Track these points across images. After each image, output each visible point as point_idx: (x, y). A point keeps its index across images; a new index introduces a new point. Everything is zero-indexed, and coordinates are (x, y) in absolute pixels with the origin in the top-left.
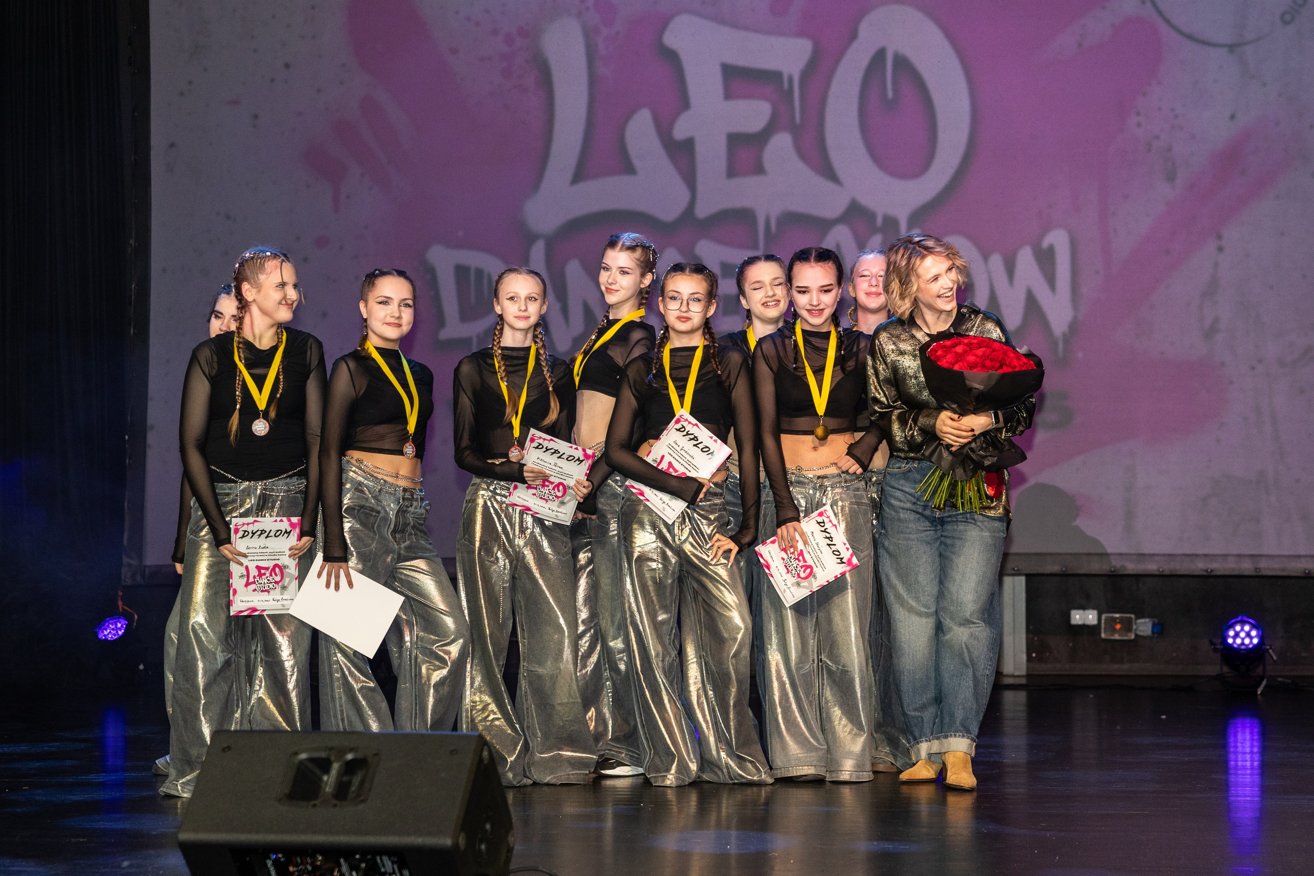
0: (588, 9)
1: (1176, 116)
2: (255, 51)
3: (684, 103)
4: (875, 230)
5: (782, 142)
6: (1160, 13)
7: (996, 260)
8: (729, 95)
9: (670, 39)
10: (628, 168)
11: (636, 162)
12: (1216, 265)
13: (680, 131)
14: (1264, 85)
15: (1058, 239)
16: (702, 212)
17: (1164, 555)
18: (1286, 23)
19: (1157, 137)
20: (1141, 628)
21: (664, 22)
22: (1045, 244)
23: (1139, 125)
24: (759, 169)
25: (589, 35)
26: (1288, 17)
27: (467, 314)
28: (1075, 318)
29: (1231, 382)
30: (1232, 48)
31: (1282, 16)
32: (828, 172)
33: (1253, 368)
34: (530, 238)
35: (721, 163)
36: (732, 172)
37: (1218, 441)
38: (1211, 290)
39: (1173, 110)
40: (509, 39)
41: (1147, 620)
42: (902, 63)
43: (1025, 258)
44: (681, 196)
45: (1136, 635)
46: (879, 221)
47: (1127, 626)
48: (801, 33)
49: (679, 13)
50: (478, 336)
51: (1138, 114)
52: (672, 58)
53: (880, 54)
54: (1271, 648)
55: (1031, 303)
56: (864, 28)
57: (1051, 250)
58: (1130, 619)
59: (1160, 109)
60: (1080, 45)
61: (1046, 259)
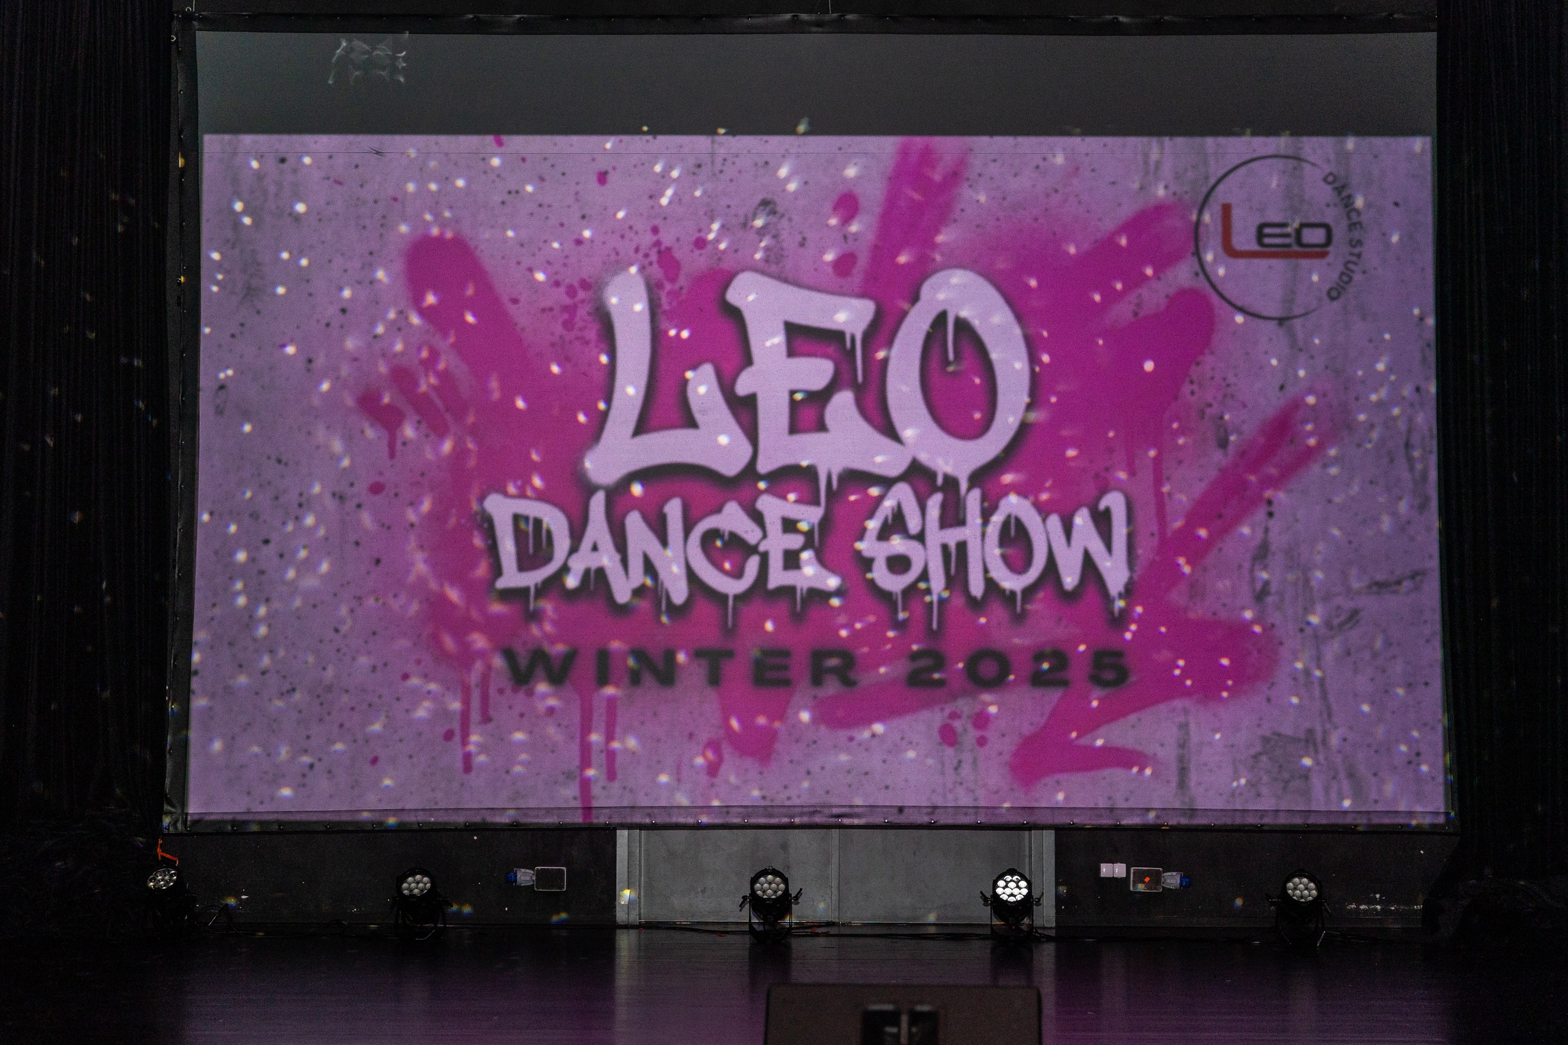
0: (651, 264)
1: (1228, 385)
2: (310, 295)
3: (747, 360)
4: (935, 489)
5: (843, 402)
6: (1213, 286)
7: (1054, 521)
8: (792, 352)
9: (733, 296)
10: (691, 423)
11: (698, 417)
12: (1266, 530)
13: (743, 386)
14: (1312, 357)
15: (1114, 502)
16: (764, 466)
17: (1216, 810)
18: (1333, 299)
19: (1210, 405)
20: (1168, 881)
21: (726, 279)
22: (1102, 506)
23: (1192, 393)
24: (821, 426)
25: (653, 290)
26: (1334, 294)
27: (525, 563)
28: (1131, 578)
29: (1281, 643)
30: (1281, 321)
31: (1329, 293)
32: (889, 431)
33: (1302, 630)
34: (590, 489)
35: (784, 420)
36: (794, 428)
37: (1269, 700)
38: (1262, 553)
39: (1224, 379)
40: (571, 291)
41: (1174, 873)
42: (963, 327)
43: (1082, 519)
44: (745, 451)
45: (1164, 888)
46: (940, 481)
47: (1156, 879)
48: (863, 295)
49: (743, 270)
50: (536, 585)
51: (1192, 382)
52: (735, 315)
53: (941, 319)
54: (1326, 902)
55: (1089, 564)
56: (926, 290)
57: (1107, 512)
58: (1158, 873)
59: (1212, 378)
60: (1136, 314)
61: (1102, 521)
